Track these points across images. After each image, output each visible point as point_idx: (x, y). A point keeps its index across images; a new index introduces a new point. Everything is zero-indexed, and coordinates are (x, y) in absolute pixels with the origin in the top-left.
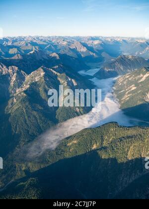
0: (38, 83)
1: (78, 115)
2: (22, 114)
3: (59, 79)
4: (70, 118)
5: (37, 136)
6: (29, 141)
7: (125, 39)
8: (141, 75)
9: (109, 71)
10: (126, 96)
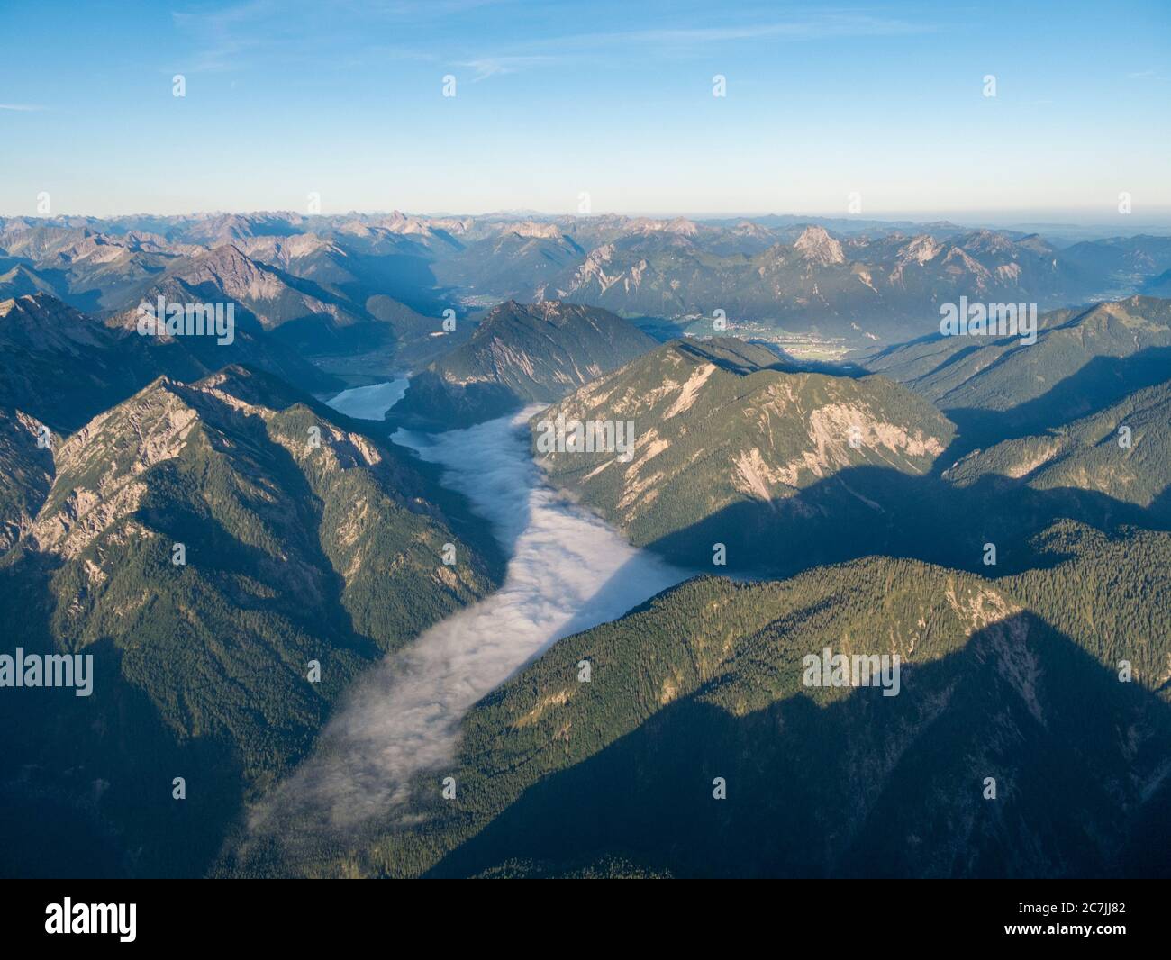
0: (183, 469)
1: (464, 604)
2: (183, 633)
3: (280, 439)
4: (428, 621)
5: (315, 732)
6: (294, 761)
7: (440, 225)
8: (670, 385)
9: (469, 386)
10: (638, 487)
